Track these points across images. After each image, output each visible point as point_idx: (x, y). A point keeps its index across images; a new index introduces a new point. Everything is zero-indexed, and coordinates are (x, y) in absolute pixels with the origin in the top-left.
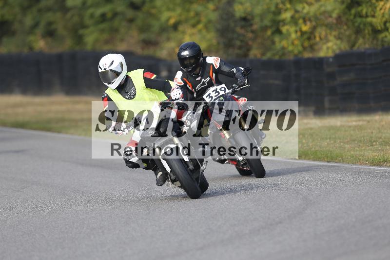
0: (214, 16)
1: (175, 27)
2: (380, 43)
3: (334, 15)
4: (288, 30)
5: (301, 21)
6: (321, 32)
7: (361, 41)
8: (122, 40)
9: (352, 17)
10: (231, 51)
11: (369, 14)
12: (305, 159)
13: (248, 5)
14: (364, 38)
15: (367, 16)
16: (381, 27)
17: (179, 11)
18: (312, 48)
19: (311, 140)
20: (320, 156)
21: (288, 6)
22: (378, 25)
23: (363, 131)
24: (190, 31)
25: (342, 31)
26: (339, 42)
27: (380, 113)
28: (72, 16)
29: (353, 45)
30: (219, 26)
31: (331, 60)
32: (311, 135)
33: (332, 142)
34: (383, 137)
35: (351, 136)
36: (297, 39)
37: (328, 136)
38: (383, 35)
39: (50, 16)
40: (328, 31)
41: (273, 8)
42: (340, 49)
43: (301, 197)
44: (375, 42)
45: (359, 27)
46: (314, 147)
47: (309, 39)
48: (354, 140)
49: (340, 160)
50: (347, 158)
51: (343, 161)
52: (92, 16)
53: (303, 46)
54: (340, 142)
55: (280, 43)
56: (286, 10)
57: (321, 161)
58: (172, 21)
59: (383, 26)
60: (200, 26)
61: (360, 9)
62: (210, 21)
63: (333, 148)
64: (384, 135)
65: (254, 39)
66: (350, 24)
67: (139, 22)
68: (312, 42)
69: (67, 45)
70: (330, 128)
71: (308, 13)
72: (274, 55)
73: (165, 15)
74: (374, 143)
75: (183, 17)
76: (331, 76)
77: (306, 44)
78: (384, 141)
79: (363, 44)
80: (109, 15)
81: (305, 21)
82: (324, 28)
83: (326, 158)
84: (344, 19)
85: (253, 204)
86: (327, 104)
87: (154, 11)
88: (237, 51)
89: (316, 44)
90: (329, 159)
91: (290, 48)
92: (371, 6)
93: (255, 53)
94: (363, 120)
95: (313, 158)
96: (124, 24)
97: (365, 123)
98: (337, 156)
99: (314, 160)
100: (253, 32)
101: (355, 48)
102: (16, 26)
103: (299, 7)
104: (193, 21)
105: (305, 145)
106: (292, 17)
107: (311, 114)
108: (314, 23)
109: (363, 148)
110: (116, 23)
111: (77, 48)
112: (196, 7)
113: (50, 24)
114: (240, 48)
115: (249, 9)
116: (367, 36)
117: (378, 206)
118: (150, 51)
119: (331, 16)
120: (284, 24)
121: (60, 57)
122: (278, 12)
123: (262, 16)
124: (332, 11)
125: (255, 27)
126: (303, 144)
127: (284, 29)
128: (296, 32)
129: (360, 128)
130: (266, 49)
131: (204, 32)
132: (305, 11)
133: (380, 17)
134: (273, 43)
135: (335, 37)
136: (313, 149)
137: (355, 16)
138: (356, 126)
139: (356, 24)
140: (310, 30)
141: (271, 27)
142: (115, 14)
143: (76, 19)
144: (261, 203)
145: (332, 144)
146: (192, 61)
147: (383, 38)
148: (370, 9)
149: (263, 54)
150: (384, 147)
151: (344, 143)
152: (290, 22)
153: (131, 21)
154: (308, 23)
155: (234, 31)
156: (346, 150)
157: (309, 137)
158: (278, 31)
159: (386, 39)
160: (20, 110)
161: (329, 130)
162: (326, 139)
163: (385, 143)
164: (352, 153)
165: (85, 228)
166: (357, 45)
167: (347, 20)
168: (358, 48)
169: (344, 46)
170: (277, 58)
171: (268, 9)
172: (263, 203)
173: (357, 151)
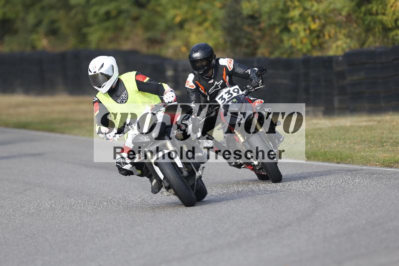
0: (220, 14)
1: (181, 25)
2: (390, 41)
3: (344, 13)
4: (296, 29)
5: (309, 19)
6: (330, 30)
7: (371, 39)
8: (127, 39)
9: (362, 15)
10: (238, 50)
11: (379, 12)
12: (314, 160)
13: (255, 2)
14: (374, 36)
15: (377, 14)
16: (392, 25)
17: (185, 8)
18: (321, 46)
19: (320, 141)
20: (329, 157)
21: (297, 3)
22: (389, 23)
23: (373, 132)
24: (196, 29)
25: (352, 29)
26: (348, 41)
27: (391, 113)
28: (76, 14)
29: (363, 44)
30: (226, 24)
31: (340, 59)
32: (320, 135)
33: (342, 143)
34: (394, 138)
35: (362, 136)
36: (306, 37)
37: (338, 137)
38: (394, 33)
39: (52, 14)
40: (338, 29)
41: (281, 6)
42: (350, 47)
43: (310, 199)
44: (385, 40)
45: (369, 24)
46: (323, 148)
47: (318, 37)
48: (365, 141)
49: (350, 162)
50: (357, 159)
51: (353, 162)
52: (96, 14)
53: (312, 44)
54: (350, 143)
55: (288, 42)
56: (295, 8)
57: (330, 162)
58: (178, 19)
59: (394, 24)
60: (207, 24)
61: (370, 6)
62: (216, 19)
63: (342, 148)
64: (395, 136)
65: (262, 38)
66: (360, 21)
67: (144, 20)
68: (321, 40)
69: (70, 44)
70: (340, 128)
71: (317, 11)
72: (282, 54)
73: (171, 13)
74: (385, 144)
75: (189, 16)
76: (341, 75)
77: (315, 42)
78: (395, 142)
79: (373, 43)
80: (114, 13)
81: (314, 19)
82: (333, 26)
83: (335, 159)
84: (354, 17)
85: (261, 207)
86: (336, 104)
87: (159, 9)
88: (244, 50)
89: (325, 42)
90: (338, 159)
91: (299, 47)
92: (381, 3)
93: (263, 51)
94: (373, 121)
95: (322, 159)
96: (129, 22)
97: (375, 123)
98: (347, 157)
99: (323, 161)
100: (260, 30)
101: (366, 47)
102: (19, 24)
103: (308, 5)
104: (200, 19)
105: (314, 146)
106: (301, 15)
107: (320, 114)
108: (323, 21)
109: (374, 149)
110: (121, 21)
111: (81, 47)
112: (203, 5)
113: (53, 22)
114: (247, 46)
115: (257, 7)
116: (378, 34)
117: (388, 208)
118: (155, 50)
119: (340, 14)
120: (293, 22)
121: (63, 56)
122: (286, 10)
123: (270, 14)
124: (342, 9)
125: (263, 25)
126: (312, 145)
127: (293, 27)
128: (305, 30)
129: (371, 128)
130: (274, 47)
131: (211, 30)
132: (314, 9)
133: (390, 15)
134: (282, 41)
135: (345, 35)
136: (322, 150)
137: (365, 14)
138: (366, 127)
139: (366, 22)
140: (319, 28)
141: (279, 25)
142: (120, 12)
143: (80, 17)
144: (269, 206)
145: (341, 144)
146: (204, 63)
147: (393, 36)
148: (380, 7)
149: (271, 53)
150: (395, 148)
151: (354, 143)
152: (298, 20)
153: (136, 19)
154: (317, 21)
155: (241, 30)
156: (356, 151)
157: (318, 138)
158: (286, 30)
159: (396, 38)
160: (22, 110)
161: (339, 130)
162: (336, 139)
163: (396, 144)
164: (362, 154)
165: (89, 231)
166: (367, 44)
167: (357, 18)
168: (369, 46)
169: (354, 45)
170: (285, 56)
171: (276, 7)
172: (271, 205)
173: (367, 151)
